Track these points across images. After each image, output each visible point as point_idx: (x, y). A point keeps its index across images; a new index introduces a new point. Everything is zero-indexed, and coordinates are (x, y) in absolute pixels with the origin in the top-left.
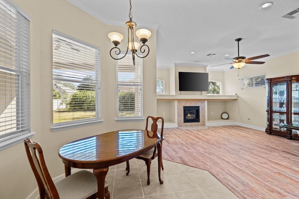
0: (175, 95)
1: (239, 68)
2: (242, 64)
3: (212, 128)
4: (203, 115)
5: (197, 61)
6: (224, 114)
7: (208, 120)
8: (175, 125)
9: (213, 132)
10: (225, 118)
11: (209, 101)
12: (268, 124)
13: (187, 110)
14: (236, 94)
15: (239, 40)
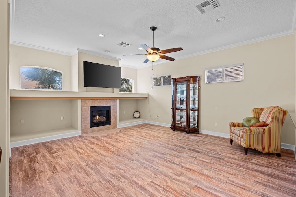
0: (78, 91)
1: (153, 62)
2: (157, 57)
3: (124, 131)
4: (114, 116)
5: (108, 51)
6: (136, 112)
7: (120, 120)
8: (79, 132)
9: (125, 136)
10: (136, 117)
12: (173, 120)
13: (95, 111)
14: (147, 93)
15: (154, 28)
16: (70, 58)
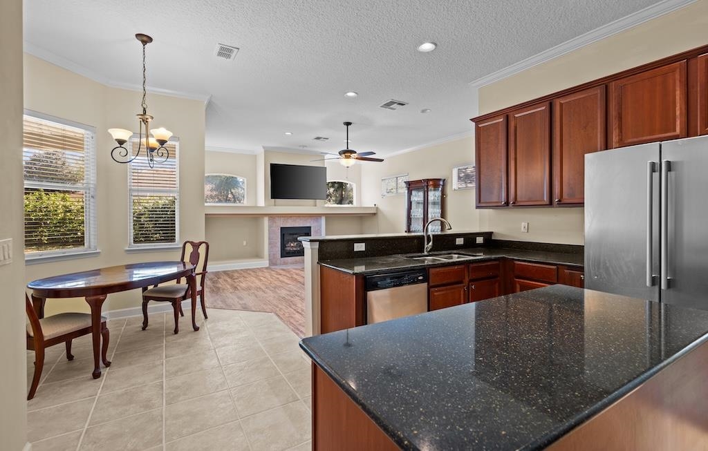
0: (263, 206)
2: (351, 162)
5: (304, 146)
8: (264, 263)
11: (328, 216)
13: (286, 234)
14: (375, 205)
15: (348, 124)
16: (255, 157)
